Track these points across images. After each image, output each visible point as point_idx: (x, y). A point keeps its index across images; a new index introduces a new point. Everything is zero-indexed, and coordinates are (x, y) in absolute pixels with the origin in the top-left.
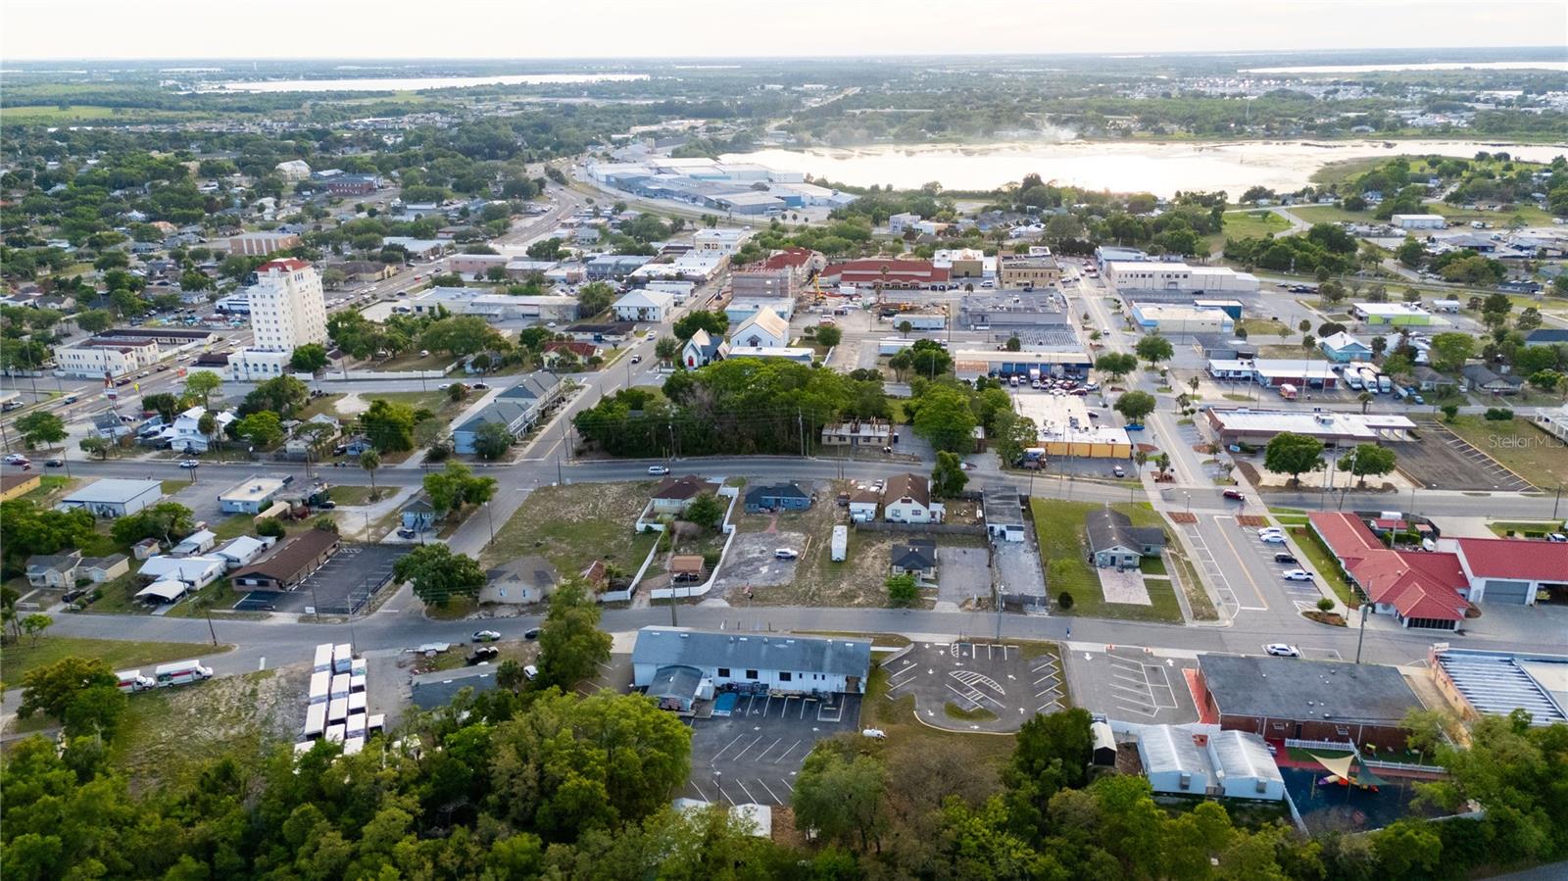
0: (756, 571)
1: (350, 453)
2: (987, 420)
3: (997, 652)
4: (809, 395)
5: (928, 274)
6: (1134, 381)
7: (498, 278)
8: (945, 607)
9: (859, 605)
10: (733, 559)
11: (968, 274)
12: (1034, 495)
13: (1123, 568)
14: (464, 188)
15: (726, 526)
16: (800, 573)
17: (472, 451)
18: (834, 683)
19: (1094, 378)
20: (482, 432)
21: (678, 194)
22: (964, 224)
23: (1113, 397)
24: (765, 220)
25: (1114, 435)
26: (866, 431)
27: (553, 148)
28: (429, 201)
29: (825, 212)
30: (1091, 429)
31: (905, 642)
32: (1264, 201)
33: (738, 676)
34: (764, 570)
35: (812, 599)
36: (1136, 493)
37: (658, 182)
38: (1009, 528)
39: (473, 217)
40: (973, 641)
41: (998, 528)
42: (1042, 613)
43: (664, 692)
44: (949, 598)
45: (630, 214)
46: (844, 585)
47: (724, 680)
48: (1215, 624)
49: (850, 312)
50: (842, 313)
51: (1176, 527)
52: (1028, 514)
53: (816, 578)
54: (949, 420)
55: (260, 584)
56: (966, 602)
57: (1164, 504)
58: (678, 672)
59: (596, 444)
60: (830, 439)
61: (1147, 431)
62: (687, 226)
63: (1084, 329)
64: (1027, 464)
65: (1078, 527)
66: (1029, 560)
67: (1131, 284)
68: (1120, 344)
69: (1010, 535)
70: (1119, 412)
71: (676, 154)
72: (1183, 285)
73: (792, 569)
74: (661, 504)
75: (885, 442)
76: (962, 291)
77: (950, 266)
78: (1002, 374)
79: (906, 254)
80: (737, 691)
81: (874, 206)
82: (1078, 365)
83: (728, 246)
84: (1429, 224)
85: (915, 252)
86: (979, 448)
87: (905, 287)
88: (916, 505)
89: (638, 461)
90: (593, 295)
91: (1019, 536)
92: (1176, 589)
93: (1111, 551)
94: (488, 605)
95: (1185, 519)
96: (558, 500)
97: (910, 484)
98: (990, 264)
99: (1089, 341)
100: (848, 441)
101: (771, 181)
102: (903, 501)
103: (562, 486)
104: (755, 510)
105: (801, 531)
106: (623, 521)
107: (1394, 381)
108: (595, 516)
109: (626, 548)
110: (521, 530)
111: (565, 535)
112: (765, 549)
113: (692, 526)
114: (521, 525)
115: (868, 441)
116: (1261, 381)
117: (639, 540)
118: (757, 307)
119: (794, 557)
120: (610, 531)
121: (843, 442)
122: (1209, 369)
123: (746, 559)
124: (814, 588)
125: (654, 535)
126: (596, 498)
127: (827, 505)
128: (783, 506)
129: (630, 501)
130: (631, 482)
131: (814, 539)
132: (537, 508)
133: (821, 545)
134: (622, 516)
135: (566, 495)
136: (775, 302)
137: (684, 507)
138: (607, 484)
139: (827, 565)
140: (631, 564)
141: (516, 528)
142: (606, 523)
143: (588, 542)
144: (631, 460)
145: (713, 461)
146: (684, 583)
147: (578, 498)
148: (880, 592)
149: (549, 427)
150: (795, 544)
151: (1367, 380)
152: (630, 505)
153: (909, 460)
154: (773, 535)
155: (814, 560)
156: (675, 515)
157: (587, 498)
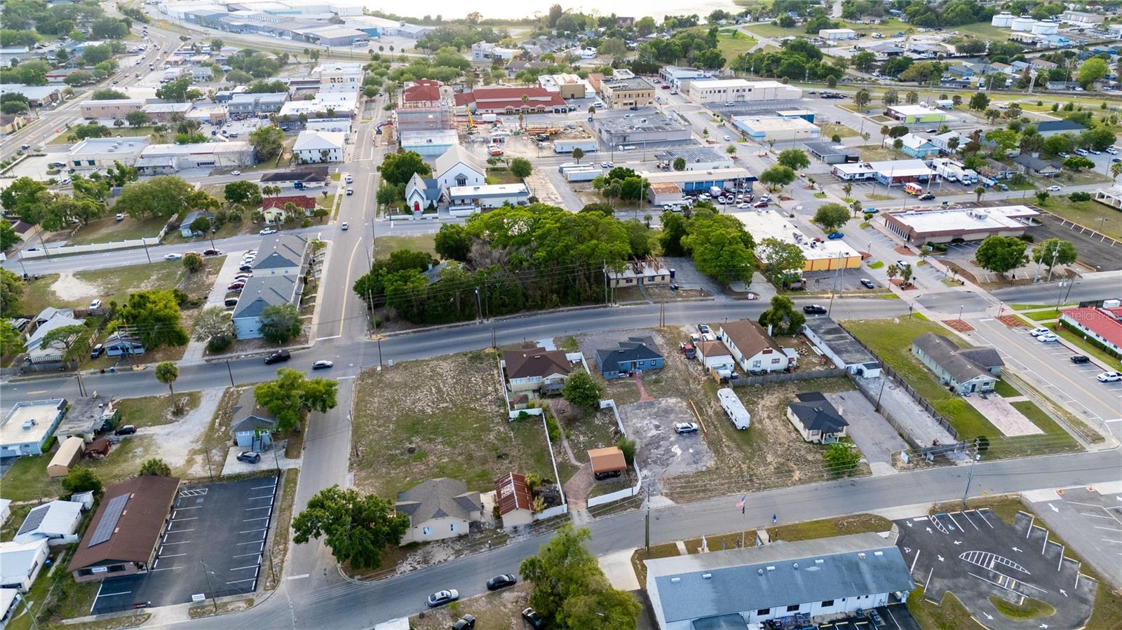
0: (670, 453)
1: (111, 353)
3: (977, 519)
5: (546, 98)
7: (139, 123)
8: (882, 469)
11: (572, 96)
13: (985, 394)
14: (50, 30)
15: (602, 402)
18: (877, 599)
19: (760, 190)
20: (265, 315)
21: (263, 29)
22: (531, 50)
26: (647, 270)
29: (411, 42)
30: (818, 244)
31: (884, 523)
32: (723, 21)
33: (778, 611)
34: (678, 451)
35: (751, 481)
38: (865, 367)
39: (72, 60)
40: (944, 509)
44: (877, 458)
45: (228, 51)
46: (771, 459)
48: (1105, 444)
49: (506, 139)
50: (500, 141)
51: (964, 337)
55: (111, 570)
56: (894, 460)
57: (931, 313)
60: (618, 283)
62: (291, 60)
63: (709, 142)
67: (710, 98)
69: (869, 373)
72: (748, 97)
73: (705, 446)
75: (668, 279)
76: (584, 113)
77: (557, 89)
82: (741, 179)
83: (351, 80)
84: (845, 36)
88: (774, 354)
89: (444, 328)
91: (875, 373)
92: (1045, 410)
93: (974, 380)
94: (414, 546)
95: (963, 327)
97: (759, 332)
100: (635, 282)
101: (337, 14)
102: (765, 352)
103: (386, 369)
104: (615, 377)
105: (676, 396)
106: (481, 405)
107: (979, 173)
108: (447, 402)
109: (511, 441)
110: (376, 431)
111: (431, 433)
112: (658, 423)
113: (562, 403)
114: (373, 425)
115: (653, 280)
116: (882, 180)
117: (518, 429)
118: (430, 141)
119: (695, 430)
120: (477, 420)
121: (630, 284)
122: (834, 173)
123: (648, 439)
124: (744, 467)
125: (530, 420)
126: (433, 380)
127: (676, 360)
128: (639, 368)
129: (473, 379)
130: (456, 355)
131: (696, 404)
132: (376, 400)
133: (709, 410)
134: (477, 400)
135: (397, 380)
136: (441, 134)
137: (543, 383)
138: (433, 360)
139: (735, 435)
140: (531, 462)
141: (370, 431)
142: (466, 411)
143: (463, 438)
144: (436, 327)
145: (523, 319)
146: (608, 481)
147: (413, 381)
148: (810, 461)
149: (320, 295)
150: (681, 412)
151: (960, 174)
152: (476, 384)
153: (701, 296)
154: (651, 405)
155: (717, 430)
156: (534, 391)
157: (423, 382)
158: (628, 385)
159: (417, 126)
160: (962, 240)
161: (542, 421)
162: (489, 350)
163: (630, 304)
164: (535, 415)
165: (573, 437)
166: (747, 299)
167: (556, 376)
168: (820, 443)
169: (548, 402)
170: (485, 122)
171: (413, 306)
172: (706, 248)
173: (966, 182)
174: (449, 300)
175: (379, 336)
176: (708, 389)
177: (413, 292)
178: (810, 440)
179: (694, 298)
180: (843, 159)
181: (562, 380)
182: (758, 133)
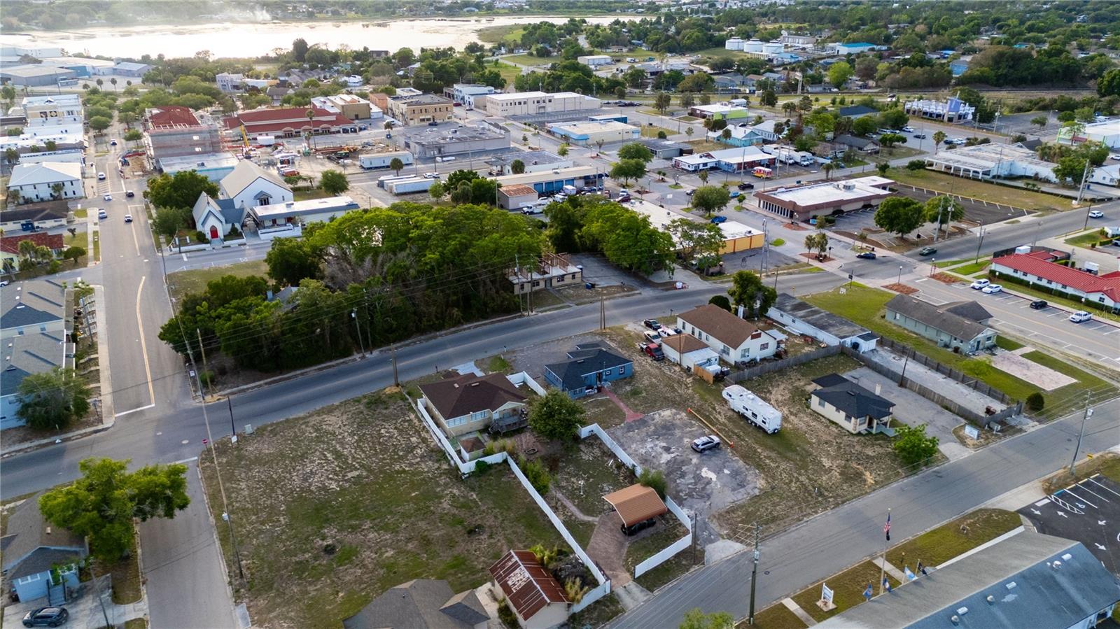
0: (703, 479)
3: (1097, 489)
5: (329, 119)
8: (953, 451)
9: (881, 484)
11: (358, 116)
13: (989, 350)
15: (581, 429)
29: (135, 78)
34: (708, 474)
38: (863, 339)
41: (849, 341)
42: (1033, 424)
46: (830, 464)
56: (960, 437)
59: (227, 363)
60: (522, 287)
67: (510, 111)
72: (550, 108)
73: (738, 462)
74: (460, 423)
75: (579, 277)
76: (380, 130)
77: (337, 110)
82: (595, 176)
84: (602, 62)
88: (764, 338)
103: (243, 438)
104: (581, 395)
105: (668, 407)
106: (411, 465)
107: (814, 154)
108: (356, 469)
109: (478, 506)
110: (261, 532)
111: (350, 518)
112: (665, 444)
113: (526, 440)
114: (251, 523)
115: (563, 280)
116: (726, 168)
117: (480, 487)
118: (203, 164)
119: (718, 444)
120: (414, 486)
121: (536, 288)
122: (676, 165)
123: (664, 467)
124: (802, 478)
125: (493, 471)
126: (324, 442)
127: (643, 364)
128: (606, 380)
129: (383, 431)
130: (345, 403)
131: (698, 411)
132: (243, 485)
133: (718, 416)
134: (401, 458)
135: (267, 451)
136: (214, 158)
137: (490, 418)
138: (311, 415)
139: (769, 442)
140: (521, 529)
141: (249, 532)
142: (390, 477)
143: (404, 515)
144: (298, 372)
145: (418, 346)
146: (644, 533)
147: (292, 450)
148: (873, 457)
149: (103, 354)
150: (686, 425)
151: (798, 156)
152: (391, 437)
153: (624, 291)
154: (643, 423)
155: (743, 440)
156: (481, 431)
157: (308, 448)
158: (602, 403)
159: (177, 151)
160: (842, 212)
161: (510, 469)
162: (391, 390)
163: (550, 310)
164: (497, 464)
165: (564, 484)
166: (676, 288)
167: (509, 405)
168: (870, 433)
169: (508, 442)
170: (261, 146)
171: (261, 347)
172: (619, 235)
173: (805, 163)
174: (314, 332)
175: (216, 396)
176: (702, 392)
177: (261, 325)
178: (857, 431)
179: (618, 295)
180: (678, 153)
181: (514, 410)
182: (581, 135)
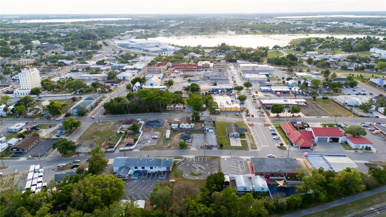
0: (147, 142)
1: (44, 115)
2: (206, 103)
3: (204, 159)
4: (163, 98)
5: (196, 67)
6: (243, 92)
7: (88, 70)
8: (193, 149)
9: (172, 149)
10: (142, 139)
11: (206, 67)
12: (217, 121)
13: (236, 137)
14: (81, 47)
15: (140, 131)
16: (158, 142)
17: (77, 114)
18: (164, 169)
19: (234, 92)
20: (79, 109)
21: (136, 48)
22: (206, 55)
23: (237, 96)
24: (158, 54)
25: (237, 105)
26: (177, 106)
27: (105, 37)
28: (72, 50)
29: (173, 52)
30: (231, 104)
31: (182, 158)
32: (278, 49)
33: (140, 169)
34: (149, 142)
35: (160, 148)
36: (241, 119)
37: (131, 45)
38: (209, 129)
39: (83, 54)
40: (199, 157)
41: (207, 129)
42: (216, 149)
43: (120, 173)
44: (194, 146)
45: (124, 53)
46: (169, 145)
47: (136, 170)
48: (256, 150)
49: (177, 77)
50: (175, 77)
51: (249, 127)
52: (214, 125)
53: (162, 143)
54: (197, 103)
55: (17, 150)
56: (198, 147)
57: (247, 122)
58: (124, 168)
59: (109, 111)
60: (168, 108)
61: (245, 104)
62: (138, 56)
63: (233, 80)
64: (216, 113)
65: (226, 128)
66: (214, 136)
67: (244, 69)
68: (240, 83)
69: (210, 130)
70: (238, 100)
71: (137, 38)
72: (256, 69)
73: (156, 141)
74: (124, 126)
75: (182, 109)
76: (204, 72)
77: (202, 65)
78: (212, 91)
79: (192, 62)
80: (139, 172)
81: (185, 51)
82: (230, 89)
83: (147, 61)
84: (314, 54)
85: (194, 62)
86: (204, 110)
87: (191, 71)
88: (187, 124)
89: (119, 115)
90: (111, 74)
91: (212, 131)
92: (247, 142)
93: (233, 133)
94: (78, 153)
95: (252, 125)
96: (98, 126)
97: (186, 119)
98: (211, 65)
99: (233, 83)
100: (173, 109)
101: (160, 45)
102: (184, 123)
104: (148, 127)
105: (159, 132)
108: (107, 129)
111: (99, 135)
112: (150, 136)
113: (132, 131)
115: (178, 109)
116: (272, 91)
117: (118, 135)
119: (157, 138)
121: (171, 109)
122: (261, 89)
123: (145, 139)
125: (121, 133)
126: (108, 125)
127: (166, 125)
128: (155, 125)
129: (116, 125)
130: (117, 121)
132: (93, 128)
138: (111, 121)
141: (87, 133)
144: (117, 115)
147: (103, 125)
148: (177, 146)
150: (157, 134)
153: (188, 113)
154: (151, 133)
155: (162, 138)
156: (128, 129)
157: (105, 125)
158: (150, 129)
159: (152, 72)
161: (123, 134)
163: (168, 113)
170: (175, 73)
175: (103, 116)
180: (266, 85)
182: (247, 78)
